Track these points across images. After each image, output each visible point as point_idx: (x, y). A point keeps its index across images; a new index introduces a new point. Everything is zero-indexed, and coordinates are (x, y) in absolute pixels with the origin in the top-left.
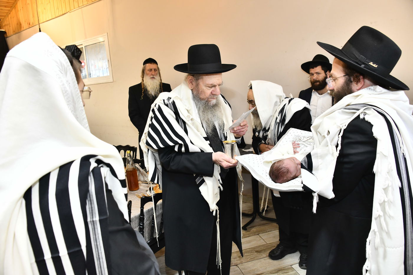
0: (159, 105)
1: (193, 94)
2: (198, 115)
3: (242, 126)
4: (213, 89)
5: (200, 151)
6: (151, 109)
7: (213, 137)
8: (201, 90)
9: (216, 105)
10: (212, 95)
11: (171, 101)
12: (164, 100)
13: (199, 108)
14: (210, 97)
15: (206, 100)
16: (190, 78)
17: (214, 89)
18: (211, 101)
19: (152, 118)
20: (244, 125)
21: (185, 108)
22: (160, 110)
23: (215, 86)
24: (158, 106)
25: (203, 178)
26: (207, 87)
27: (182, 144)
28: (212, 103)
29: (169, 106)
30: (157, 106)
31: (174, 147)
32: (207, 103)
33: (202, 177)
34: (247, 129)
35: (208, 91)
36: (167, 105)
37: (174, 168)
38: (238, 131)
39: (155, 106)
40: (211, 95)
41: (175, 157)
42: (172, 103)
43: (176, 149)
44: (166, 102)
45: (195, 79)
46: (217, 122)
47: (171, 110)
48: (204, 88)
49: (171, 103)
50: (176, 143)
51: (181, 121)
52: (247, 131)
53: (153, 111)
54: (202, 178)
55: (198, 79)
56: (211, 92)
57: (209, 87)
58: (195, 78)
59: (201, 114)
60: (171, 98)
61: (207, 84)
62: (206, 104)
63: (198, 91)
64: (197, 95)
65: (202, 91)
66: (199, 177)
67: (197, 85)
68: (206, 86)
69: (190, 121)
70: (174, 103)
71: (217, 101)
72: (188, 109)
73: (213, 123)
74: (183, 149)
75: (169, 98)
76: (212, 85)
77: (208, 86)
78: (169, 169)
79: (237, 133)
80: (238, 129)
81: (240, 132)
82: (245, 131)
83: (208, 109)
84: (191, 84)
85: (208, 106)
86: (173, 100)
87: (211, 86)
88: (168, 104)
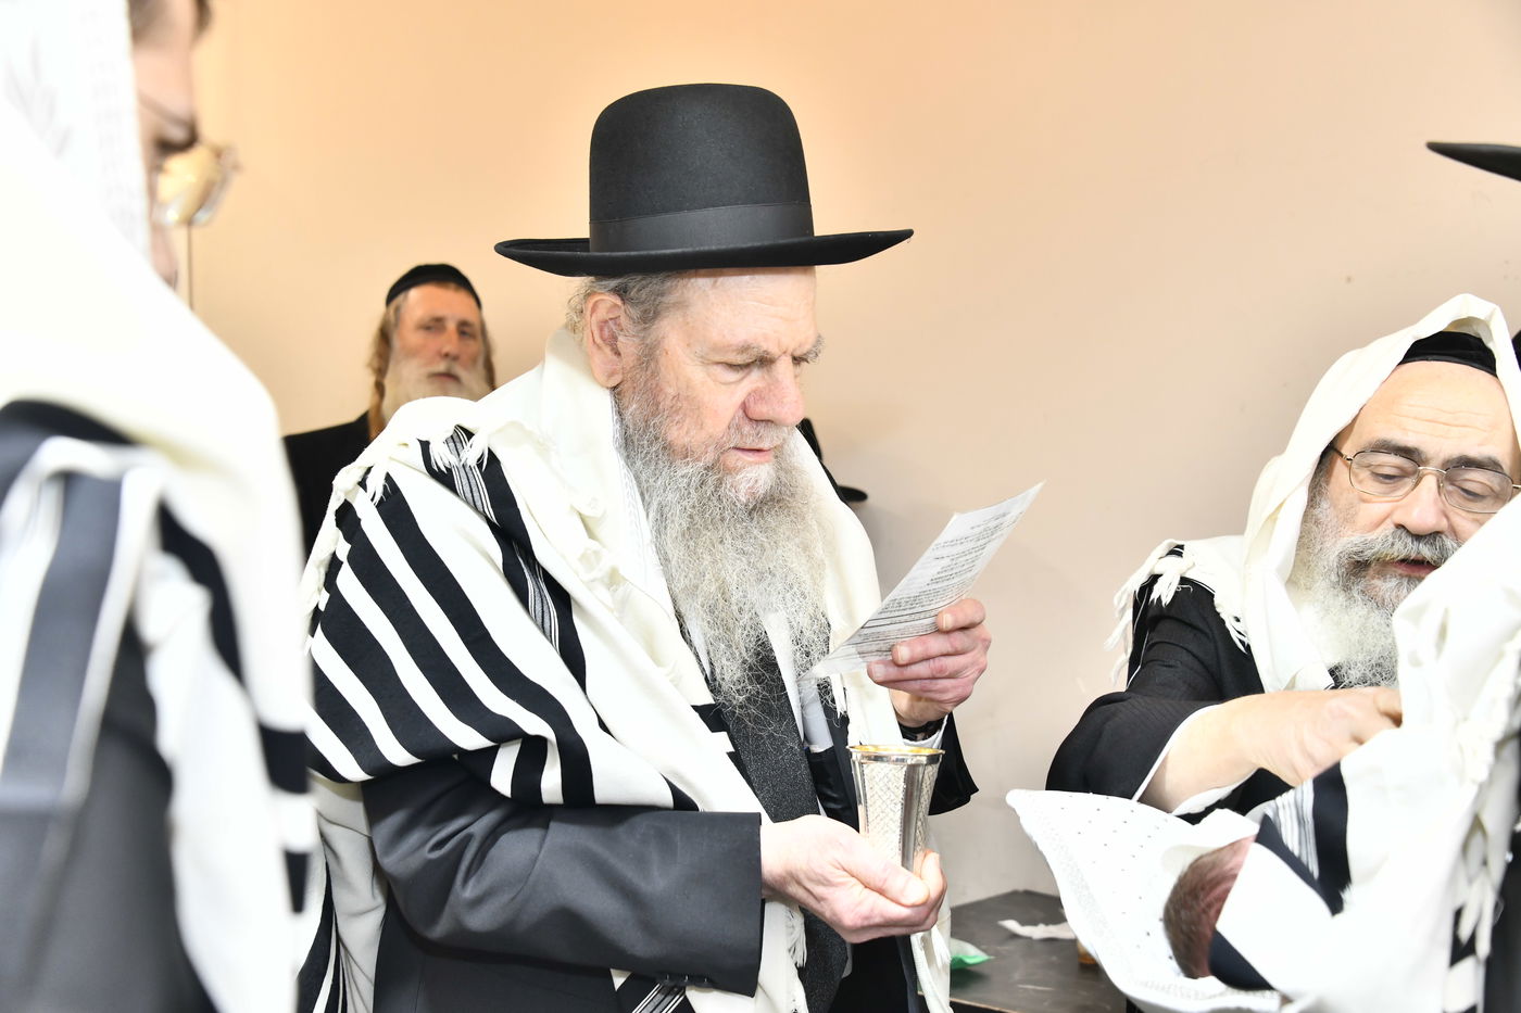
0: (388, 478)
1: (620, 413)
2: (652, 558)
3: (948, 632)
4: (755, 378)
5: (667, 799)
6: (334, 504)
7: (756, 720)
8: (671, 391)
9: (772, 499)
10: (747, 428)
11: (472, 453)
12: (425, 446)
13: (661, 510)
14: (735, 441)
15: (709, 458)
16: (602, 313)
17: (761, 385)
18: (737, 470)
19: (334, 565)
20: (964, 629)
21: (572, 507)
22: (394, 507)
23: (764, 361)
24: (382, 481)
25: (686, 999)
26: (718, 363)
27: (541, 741)
28: (743, 488)
29: (459, 480)
30: (376, 484)
31: (487, 756)
32: (711, 480)
33: (682, 991)
34: (982, 660)
35: (723, 396)
36: (445, 478)
37: (479, 921)
38: (922, 669)
39: (363, 484)
40: (738, 428)
41: (492, 836)
42: (480, 465)
43: (502, 777)
44: (442, 456)
45: (635, 313)
46: (782, 614)
47: (475, 508)
48: (696, 374)
49: (472, 462)
50: (501, 731)
51: (539, 587)
52: (982, 671)
53: (347, 517)
54: (678, 1000)
55: (657, 314)
56: (744, 407)
57: (732, 366)
58: (633, 305)
59: (676, 553)
60: (470, 435)
61: (716, 349)
62: (709, 489)
63: (653, 397)
64: (647, 426)
65: (677, 397)
66: (653, 992)
67: (649, 356)
68: (707, 362)
69: (603, 593)
70: (491, 468)
71: (782, 474)
72: (585, 512)
73: (756, 626)
74: (551, 783)
75: (464, 434)
76: (745, 349)
77: (718, 358)
78: (439, 930)
79: (916, 685)
80: (919, 650)
81: (934, 678)
82: (971, 673)
83: (723, 520)
84: (607, 350)
85: (719, 499)
86: (489, 450)
87: (740, 359)
88: (449, 470)
